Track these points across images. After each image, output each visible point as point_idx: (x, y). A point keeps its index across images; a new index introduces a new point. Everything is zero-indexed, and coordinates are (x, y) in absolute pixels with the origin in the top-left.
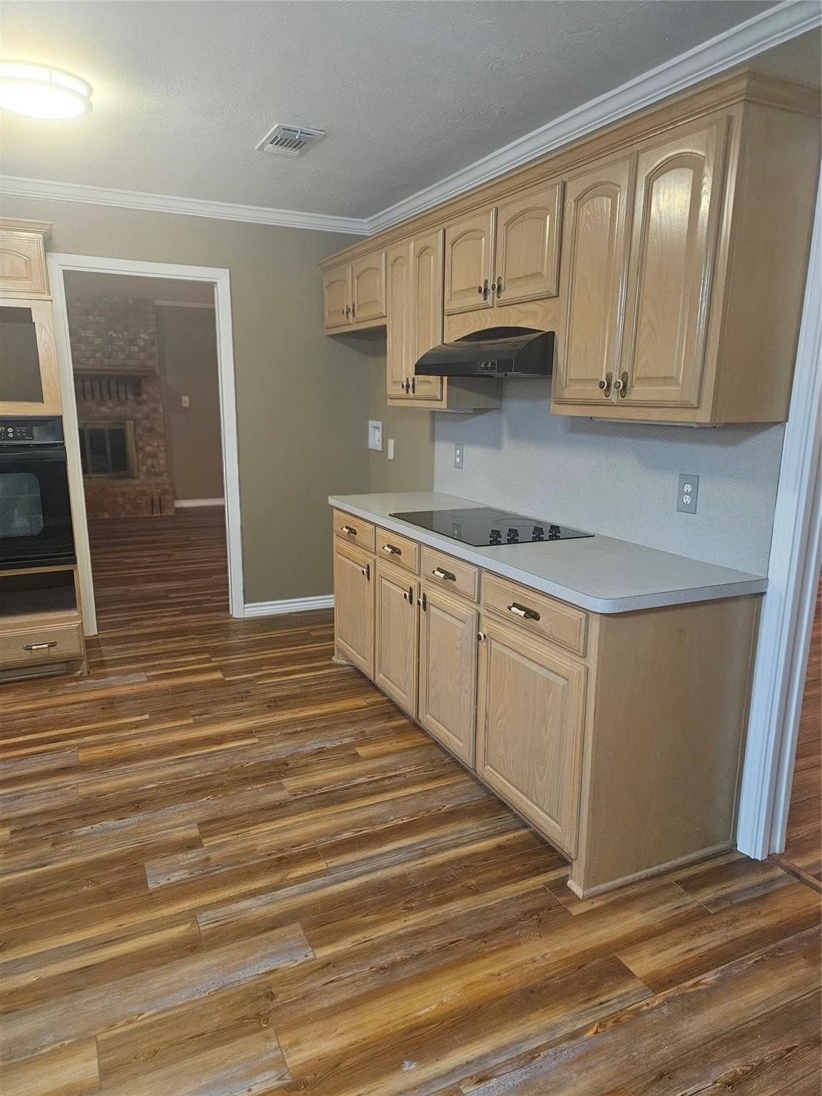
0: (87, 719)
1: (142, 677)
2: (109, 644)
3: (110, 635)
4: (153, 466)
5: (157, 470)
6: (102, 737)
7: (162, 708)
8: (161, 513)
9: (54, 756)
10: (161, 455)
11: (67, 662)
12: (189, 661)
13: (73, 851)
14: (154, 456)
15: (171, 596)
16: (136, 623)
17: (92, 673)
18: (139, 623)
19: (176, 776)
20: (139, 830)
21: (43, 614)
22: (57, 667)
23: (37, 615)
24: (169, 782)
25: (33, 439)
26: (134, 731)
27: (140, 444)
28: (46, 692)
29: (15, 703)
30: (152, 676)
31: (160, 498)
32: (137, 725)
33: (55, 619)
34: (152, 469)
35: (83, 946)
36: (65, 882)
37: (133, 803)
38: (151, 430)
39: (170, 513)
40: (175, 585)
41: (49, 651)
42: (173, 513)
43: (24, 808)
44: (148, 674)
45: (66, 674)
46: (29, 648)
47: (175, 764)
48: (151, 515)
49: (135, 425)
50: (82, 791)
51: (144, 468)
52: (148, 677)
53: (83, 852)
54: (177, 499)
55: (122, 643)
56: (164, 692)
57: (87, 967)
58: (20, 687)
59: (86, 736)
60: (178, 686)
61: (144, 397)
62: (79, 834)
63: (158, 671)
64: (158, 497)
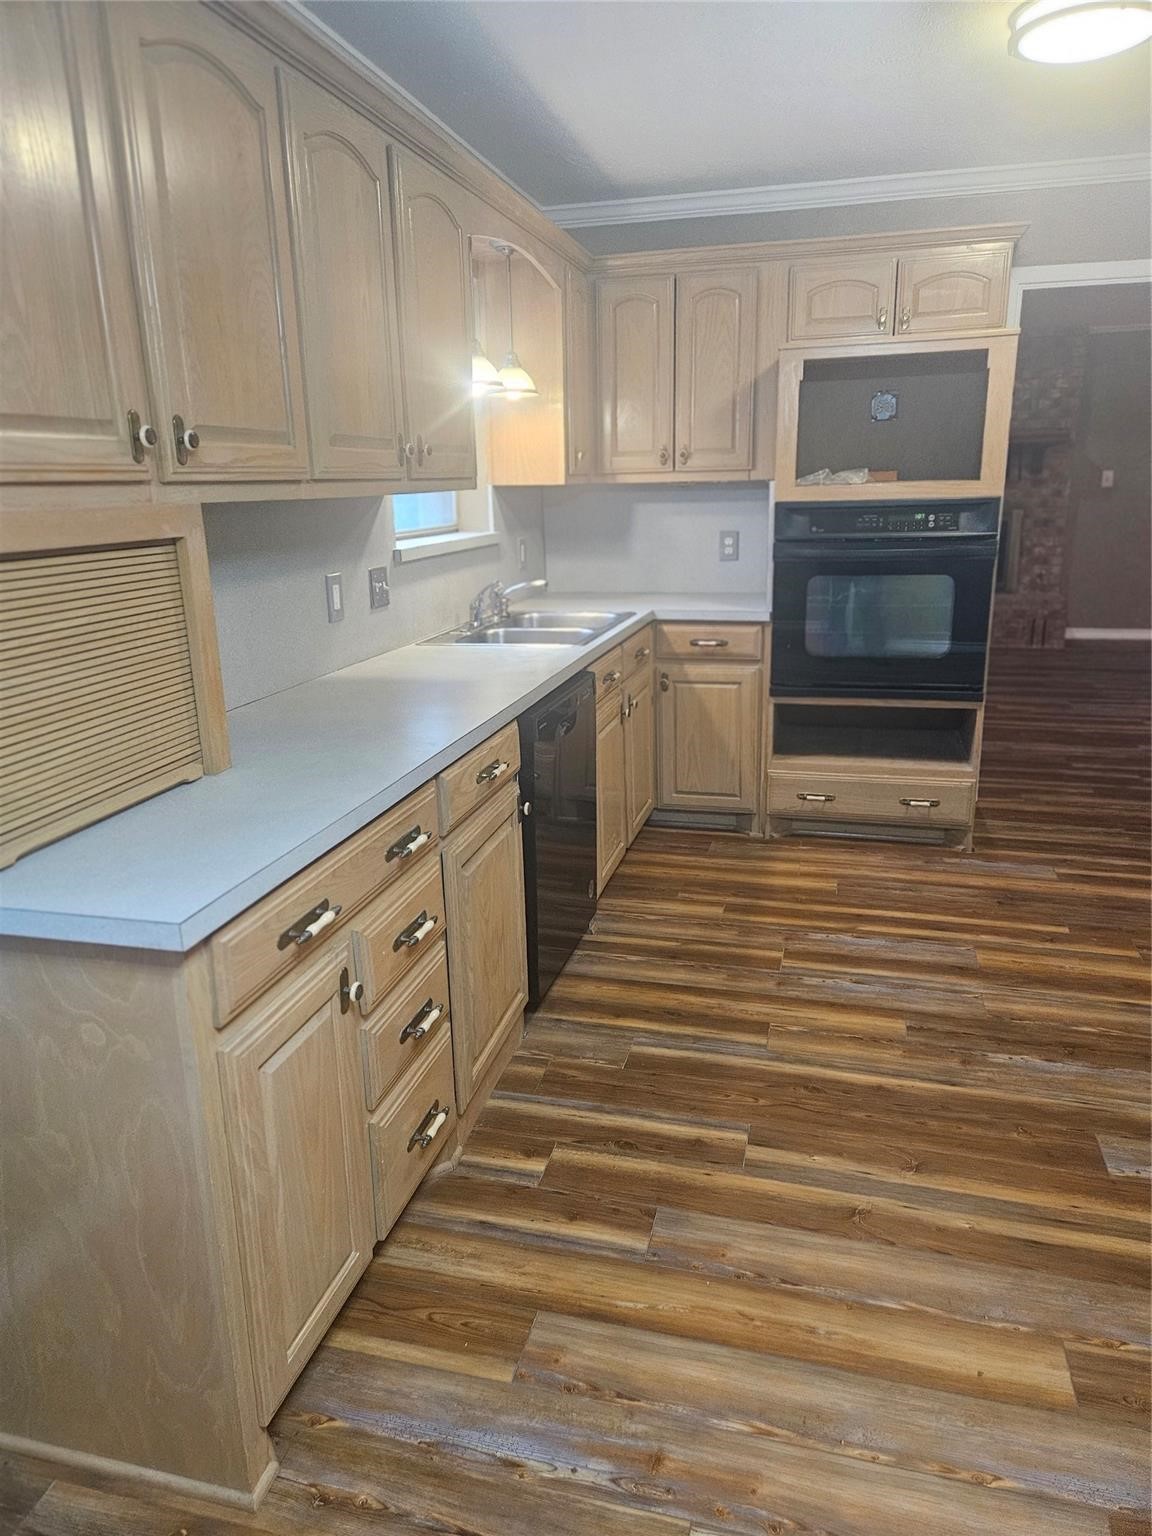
0: (980, 911)
1: (1049, 873)
2: (994, 818)
3: (996, 806)
4: (1040, 576)
5: (1045, 582)
6: (1005, 940)
7: (1086, 923)
8: (1043, 644)
9: (944, 948)
10: (1056, 561)
11: (946, 830)
12: (1117, 866)
13: (990, 1080)
14: (1044, 561)
15: (1075, 765)
16: (1029, 796)
17: (977, 851)
18: (1034, 796)
19: (1125, 1026)
20: (1080, 1085)
21: (927, 762)
22: (932, 834)
23: (918, 762)
24: (1115, 1033)
25: (958, 529)
26: (1049, 946)
27: (1028, 543)
28: (919, 863)
29: (887, 869)
30: (1064, 875)
31: (1045, 623)
32: (1053, 938)
33: (941, 772)
34: (1038, 581)
35: (1023, 1211)
36: (984, 1117)
37: (1066, 1045)
38: (1046, 523)
39: (1057, 645)
40: (1079, 750)
41: (929, 812)
42: (1062, 646)
43: (916, 1003)
44: (1057, 870)
45: (944, 845)
46: (906, 803)
47: (1122, 1010)
48: (1029, 647)
49: (1026, 516)
50: (989, 1005)
51: (1026, 579)
52: (1058, 874)
53: (1003, 1087)
54: (1068, 625)
55: (1012, 820)
56: (1087, 901)
57: (1035, 1242)
58: (889, 849)
59: (983, 933)
60: (1106, 898)
61: (1046, 474)
62: (991, 1060)
63: (1070, 869)
64: (1042, 622)
